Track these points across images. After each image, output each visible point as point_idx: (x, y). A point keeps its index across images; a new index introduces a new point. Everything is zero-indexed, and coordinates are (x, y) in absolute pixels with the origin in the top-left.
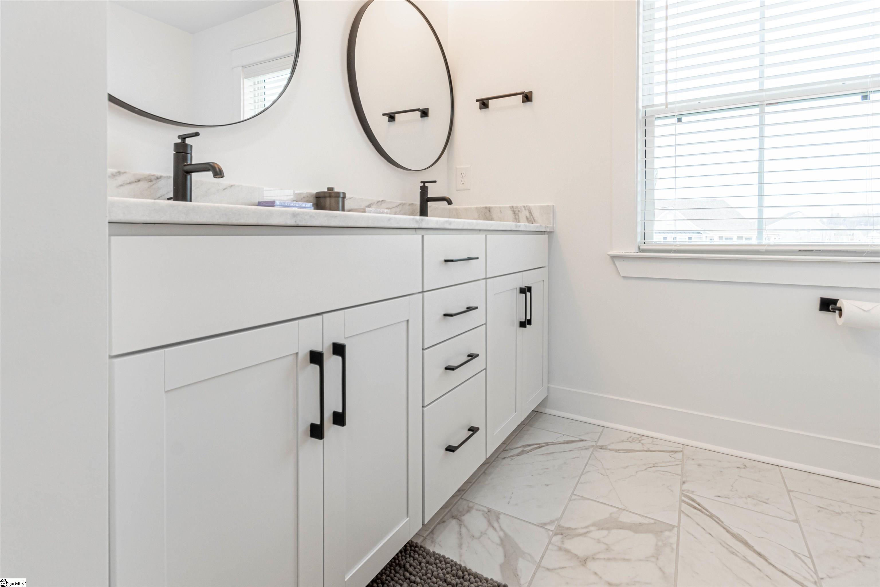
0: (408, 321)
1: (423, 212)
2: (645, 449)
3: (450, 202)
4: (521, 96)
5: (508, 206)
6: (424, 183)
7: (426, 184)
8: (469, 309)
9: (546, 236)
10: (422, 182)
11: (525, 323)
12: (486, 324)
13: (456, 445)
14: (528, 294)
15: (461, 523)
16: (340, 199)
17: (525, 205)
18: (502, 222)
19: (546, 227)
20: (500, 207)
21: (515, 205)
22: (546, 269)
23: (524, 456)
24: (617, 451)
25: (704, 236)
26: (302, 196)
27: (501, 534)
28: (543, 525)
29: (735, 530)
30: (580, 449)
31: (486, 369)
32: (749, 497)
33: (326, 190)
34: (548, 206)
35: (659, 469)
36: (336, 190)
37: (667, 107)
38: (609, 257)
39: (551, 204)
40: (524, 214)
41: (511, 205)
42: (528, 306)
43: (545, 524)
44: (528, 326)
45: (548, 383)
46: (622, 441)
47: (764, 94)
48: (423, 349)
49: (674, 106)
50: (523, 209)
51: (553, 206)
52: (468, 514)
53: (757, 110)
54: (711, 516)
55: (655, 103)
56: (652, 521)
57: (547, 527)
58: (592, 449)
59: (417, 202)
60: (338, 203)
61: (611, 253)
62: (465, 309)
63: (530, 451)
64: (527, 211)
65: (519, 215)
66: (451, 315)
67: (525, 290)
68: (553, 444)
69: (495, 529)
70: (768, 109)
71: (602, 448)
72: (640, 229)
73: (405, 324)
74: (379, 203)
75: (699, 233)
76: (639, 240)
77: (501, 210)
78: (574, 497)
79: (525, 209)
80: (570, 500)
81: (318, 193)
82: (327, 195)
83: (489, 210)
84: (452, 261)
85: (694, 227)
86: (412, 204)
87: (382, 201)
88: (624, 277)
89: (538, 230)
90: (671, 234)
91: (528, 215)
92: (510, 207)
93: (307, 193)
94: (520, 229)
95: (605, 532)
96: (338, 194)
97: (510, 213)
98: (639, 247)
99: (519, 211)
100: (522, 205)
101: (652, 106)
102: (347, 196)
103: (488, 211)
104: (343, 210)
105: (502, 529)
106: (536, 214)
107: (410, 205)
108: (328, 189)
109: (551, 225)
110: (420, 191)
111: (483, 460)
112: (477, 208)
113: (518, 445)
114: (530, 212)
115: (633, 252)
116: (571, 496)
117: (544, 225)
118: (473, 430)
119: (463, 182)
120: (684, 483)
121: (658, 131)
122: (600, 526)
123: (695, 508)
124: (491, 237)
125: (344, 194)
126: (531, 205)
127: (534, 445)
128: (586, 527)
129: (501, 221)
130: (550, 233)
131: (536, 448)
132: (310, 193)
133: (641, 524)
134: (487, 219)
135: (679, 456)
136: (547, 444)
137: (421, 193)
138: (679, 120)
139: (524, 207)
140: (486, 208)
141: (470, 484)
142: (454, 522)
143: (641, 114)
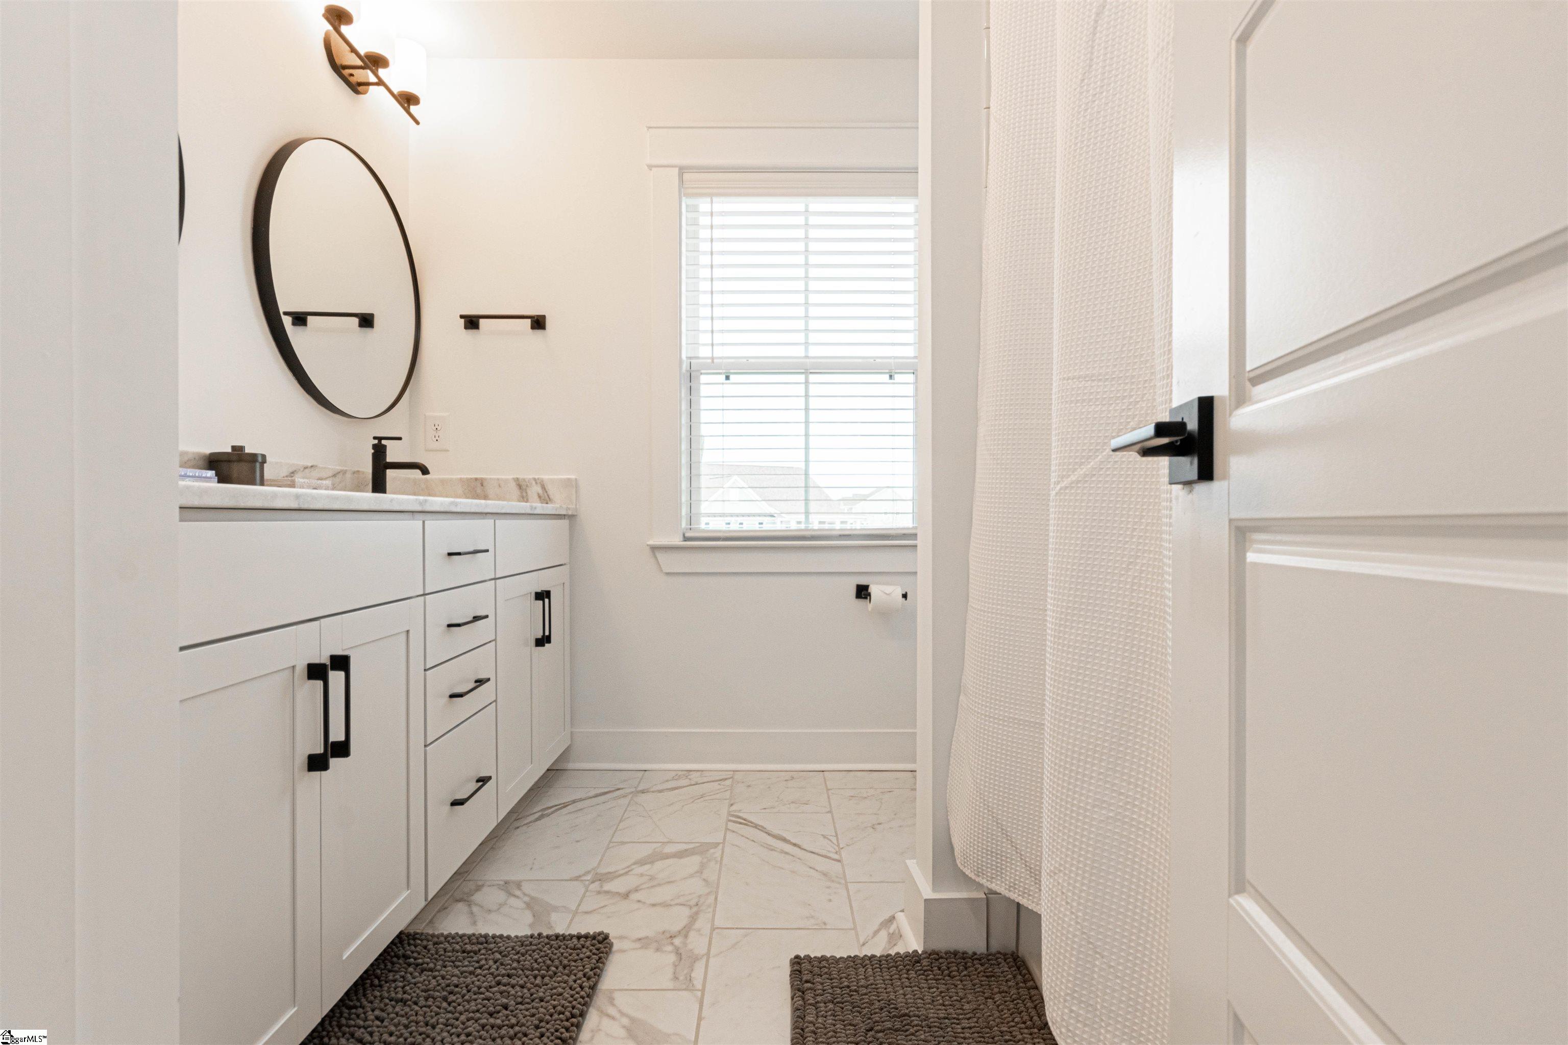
0: (408, 631)
1: (379, 485)
2: (693, 783)
3: (425, 471)
4: (529, 320)
5: (512, 477)
6: (380, 439)
7: (384, 442)
8: (476, 618)
9: (565, 522)
10: (375, 438)
11: (543, 641)
12: (495, 640)
13: (465, 797)
14: (547, 601)
15: (470, 904)
16: (258, 465)
17: (536, 477)
18: (500, 502)
19: (568, 509)
20: (498, 479)
21: (520, 476)
22: (568, 566)
23: (543, 821)
24: (660, 791)
25: (778, 520)
26: (186, 458)
27: (526, 899)
28: (577, 879)
29: (776, 831)
30: (616, 798)
31: (495, 701)
32: (792, 802)
33: (229, 450)
34: (569, 479)
35: (707, 798)
36: (247, 451)
37: (713, 362)
38: (648, 548)
39: (573, 477)
40: (535, 489)
41: (515, 477)
42: (547, 618)
43: (580, 876)
44: (546, 645)
45: (572, 727)
46: (667, 781)
47: (808, 360)
48: (425, 670)
49: (720, 361)
50: (534, 482)
51: (576, 479)
52: (479, 893)
53: (801, 378)
54: (756, 826)
55: (701, 355)
56: (697, 845)
57: (582, 878)
58: (630, 796)
59: (367, 468)
60: (254, 472)
61: (651, 542)
62: (470, 619)
63: (552, 813)
64: (539, 485)
65: (528, 491)
66: (458, 625)
67: (543, 595)
68: (581, 800)
69: (518, 897)
70: (812, 378)
71: (643, 792)
72: (684, 511)
73: (404, 636)
74: (307, 470)
75: (772, 516)
76: (684, 525)
77: (500, 483)
78: (611, 845)
79: (536, 483)
80: (608, 848)
81: (212, 454)
82: (235, 458)
83: (482, 482)
84: (459, 554)
85: (767, 508)
86: (358, 471)
87: (312, 466)
88: (668, 574)
89: (557, 513)
90: (737, 518)
91: (540, 491)
92: (514, 479)
93: (194, 453)
94: (536, 512)
95: (647, 867)
96: (253, 458)
97: (513, 486)
98: (684, 535)
99: (527, 486)
100: (531, 477)
101: (698, 358)
102: (268, 459)
103: (479, 485)
104: (262, 483)
105: (525, 894)
106: (552, 491)
107: (354, 473)
108: (234, 448)
109: (574, 506)
110: (373, 451)
111: (495, 824)
112: (461, 479)
113: (535, 811)
114: (543, 487)
115: (677, 541)
116: (609, 844)
117: (565, 506)
118: (483, 780)
119: (437, 438)
120: (732, 805)
121: (704, 390)
122: (641, 862)
123: (741, 823)
124: (501, 523)
125: (264, 456)
126: (545, 477)
127: (556, 806)
128: (628, 867)
129: (499, 499)
130: (571, 518)
131: (561, 808)
132: (198, 454)
133: (686, 850)
134: (477, 496)
135: (728, 782)
136: (574, 802)
137: (374, 455)
138: (727, 378)
139: (535, 479)
140: (476, 479)
141: (475, 864)
142: (460, 906)
143: (685, 366)
